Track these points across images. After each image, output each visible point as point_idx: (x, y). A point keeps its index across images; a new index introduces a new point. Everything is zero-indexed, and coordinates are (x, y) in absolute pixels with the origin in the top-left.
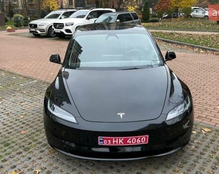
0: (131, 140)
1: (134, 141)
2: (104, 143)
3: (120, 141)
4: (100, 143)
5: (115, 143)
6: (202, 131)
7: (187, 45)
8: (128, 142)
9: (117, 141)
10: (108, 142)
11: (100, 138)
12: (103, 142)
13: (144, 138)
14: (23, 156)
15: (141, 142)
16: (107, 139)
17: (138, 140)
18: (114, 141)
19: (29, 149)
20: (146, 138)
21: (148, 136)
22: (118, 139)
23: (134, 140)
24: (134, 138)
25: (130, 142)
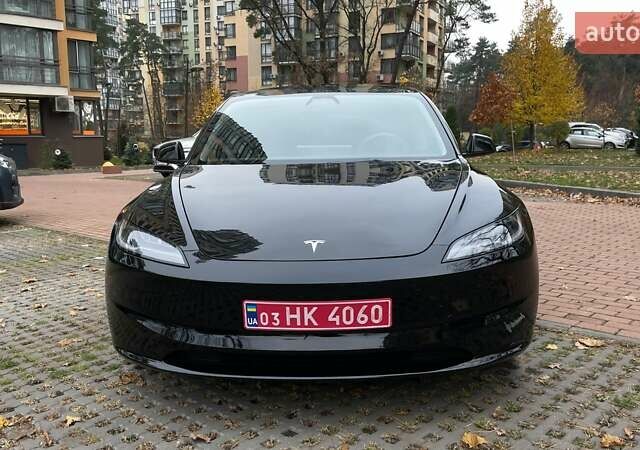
0: (339, 313)
1: (348, 319)
2: (260, 324)
3: (308, 316)
4: (249, 324)
5: (293, 321)
6: (577, 344)
7: (552, 188)
8: (330, 318)
9: (297, 316)
10: (271, 319)
11: (249, 306)
12: (258, 320)
13: (377, 306)
14: (44, 389)
15: (370, 322)
16: (270, 310)
17: (361, 314)
18: (289, 317)
19: (65, 374)
20: (385, 306)
21: (390, 302)
22: (302, 308)
23: (348, 312)
24: (348, 306)
25: (337, 319)
